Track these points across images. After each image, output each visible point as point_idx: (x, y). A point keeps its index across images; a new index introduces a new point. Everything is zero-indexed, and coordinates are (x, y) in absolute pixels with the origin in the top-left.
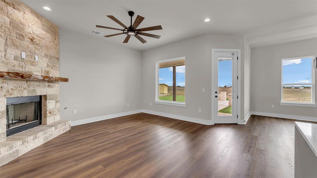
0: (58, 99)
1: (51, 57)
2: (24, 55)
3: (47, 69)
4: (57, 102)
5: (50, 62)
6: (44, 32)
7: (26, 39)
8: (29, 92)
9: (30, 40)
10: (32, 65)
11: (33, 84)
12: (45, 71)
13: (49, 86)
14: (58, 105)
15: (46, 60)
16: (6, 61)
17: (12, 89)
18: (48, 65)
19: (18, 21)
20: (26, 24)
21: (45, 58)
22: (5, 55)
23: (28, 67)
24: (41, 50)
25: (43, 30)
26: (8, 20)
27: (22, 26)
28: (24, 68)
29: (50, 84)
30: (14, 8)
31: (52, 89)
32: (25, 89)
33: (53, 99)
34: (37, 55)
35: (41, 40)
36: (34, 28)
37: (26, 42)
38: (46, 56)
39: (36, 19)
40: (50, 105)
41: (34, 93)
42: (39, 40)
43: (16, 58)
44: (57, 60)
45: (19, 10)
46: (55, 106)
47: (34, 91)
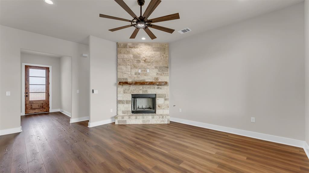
0: (167, 98)
1: (160, 68)
2: (140, 71)
3: (156, 76)
4: (166, 100)
5: (159, 71)
6: (153, 53)
7: (142, 61)
8: (143, 91)
9: (144, 61)
10: (145, 75)
11: (146, 87)
12: (155, 78)
13: (158, 88)
14: (167, 102)
15: (156, 71)
16: (131, 76)
17: (134, 90)
18: (157, 74)
19: (137, 54)
20: (141, 53)
21: (155, 69)
22: (131, 73)
23: (143, 77)
24: (152, 65)
25: (154, 51)
26: (131, 56)
27: (139, 55)
28: (140, 78)
29: (159, 86)
30: (135, 48)
31: (161, 90)
32: (141, 90)
33: (162, 97)
34: (149, 69)
35: (151, 58)
36: (147, 53)
37: (142, 63)
38: (156, 67)
39: (148, 47)
40: (159, 101)
41: (146, 92)
42: (150, 59)
43: (136, 74)
44: (166, 68)
45: (137, 48)
46: (164, 102)
47: (146, 91)
